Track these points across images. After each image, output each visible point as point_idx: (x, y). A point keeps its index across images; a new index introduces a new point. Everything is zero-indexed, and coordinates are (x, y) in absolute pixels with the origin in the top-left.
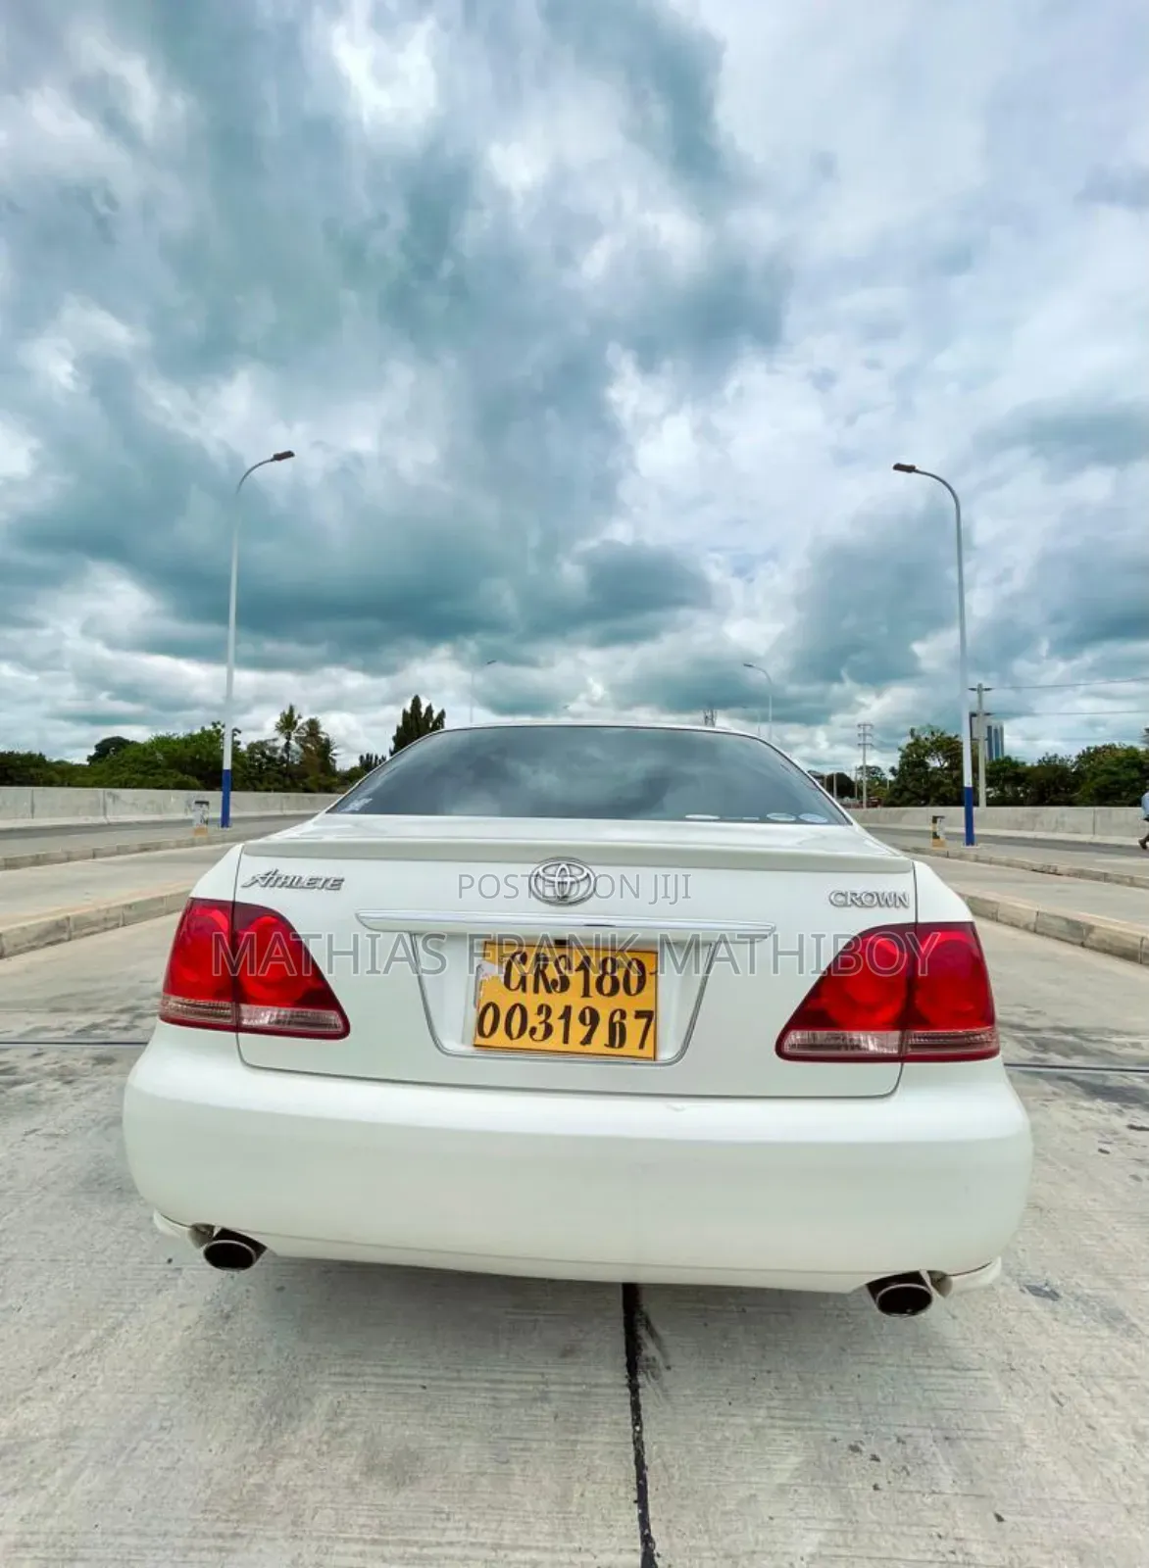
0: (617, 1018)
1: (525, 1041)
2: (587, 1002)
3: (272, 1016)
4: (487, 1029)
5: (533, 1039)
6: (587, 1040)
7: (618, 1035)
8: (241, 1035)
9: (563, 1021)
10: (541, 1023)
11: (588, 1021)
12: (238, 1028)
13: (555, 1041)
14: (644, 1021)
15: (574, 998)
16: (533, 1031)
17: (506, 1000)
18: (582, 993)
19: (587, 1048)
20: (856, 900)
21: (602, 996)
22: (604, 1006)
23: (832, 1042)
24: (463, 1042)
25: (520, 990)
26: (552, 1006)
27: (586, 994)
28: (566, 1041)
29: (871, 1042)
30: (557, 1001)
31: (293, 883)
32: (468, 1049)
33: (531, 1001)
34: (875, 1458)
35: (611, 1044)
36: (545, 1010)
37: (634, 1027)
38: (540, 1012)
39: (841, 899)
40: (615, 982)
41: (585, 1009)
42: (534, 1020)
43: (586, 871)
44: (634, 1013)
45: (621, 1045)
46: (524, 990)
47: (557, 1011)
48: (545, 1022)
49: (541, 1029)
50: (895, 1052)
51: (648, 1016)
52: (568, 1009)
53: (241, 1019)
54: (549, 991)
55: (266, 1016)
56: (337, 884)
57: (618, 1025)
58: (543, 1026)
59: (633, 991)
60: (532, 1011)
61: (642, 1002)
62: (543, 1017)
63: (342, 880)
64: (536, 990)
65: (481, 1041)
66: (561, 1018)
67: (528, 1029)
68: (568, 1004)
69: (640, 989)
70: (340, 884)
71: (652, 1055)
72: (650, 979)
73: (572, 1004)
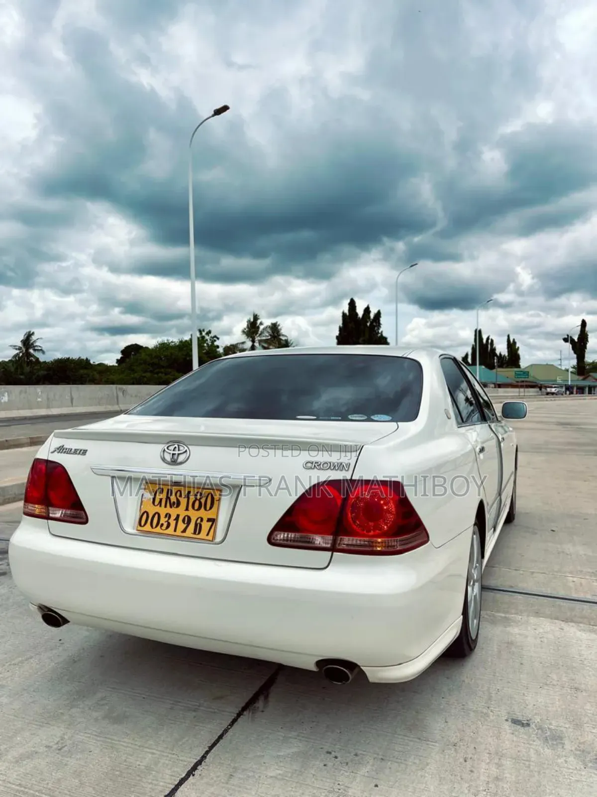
0: (199, 521)
1: (158, 530)
2: (187, 513)
3: (62, 513)
4: (143, 523)
5: (162, 529)
6: (184, 531)
7: (198, 529)
8: (49, 521)
9: (175, 522)
10: (165, 522)
11: (186, 522)
12: (48, 518)
13: (170, 531)
14: (210, 523)
15: (181, 511)
16: (162, 525)
17: (152, 510)
18: (185, 509)
19: (184, 534)
20: (317, 466)
21: (194, 511)
22: (194, 515)
23: (303, 540)
24: (134, 529)
25: (159, 506)
26: (171, 514)
27: (187, 509)
28: (175, 531)
29: (319, 540)
30: (174, 512)
31: (69, 451)
32: (135, 532)
33: (163, 511)
34: (336, 757)
35: (195, 533)
36: (168, 516)
37: (206, 526)
38: (166, 516)
39: (309, 465)
40: (200, 503)
41: (186, 516)
42: (163, 520)
43: (186, 448)
44: (207, 519)
45: (199, 533)
46: (160, 506)
47: (173, 517)
48: (167, 521)
49: (165, 525)
50: (329, 546)
51: (213, 521)
52: (178, 516)
53: (49, 513)
54: (171, 507)
55: (58, 514)
56: (84, 452)
57: (199, 525)
58: (166, 523)
59: (208, 508)
60: (162, 516)
61: (211, 514)
62: (167, 519)
63: (87, 450)
64: (166, 506)
65: (140, 528)
66: (175, 520)
67: (160, 524)
68: (178, 513)
69: (211, 508)
70: (86, 453)
71: (211, 539)
72: (216, 503)
73: (180, 514)
